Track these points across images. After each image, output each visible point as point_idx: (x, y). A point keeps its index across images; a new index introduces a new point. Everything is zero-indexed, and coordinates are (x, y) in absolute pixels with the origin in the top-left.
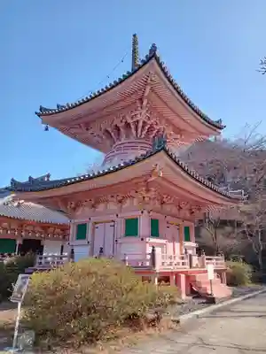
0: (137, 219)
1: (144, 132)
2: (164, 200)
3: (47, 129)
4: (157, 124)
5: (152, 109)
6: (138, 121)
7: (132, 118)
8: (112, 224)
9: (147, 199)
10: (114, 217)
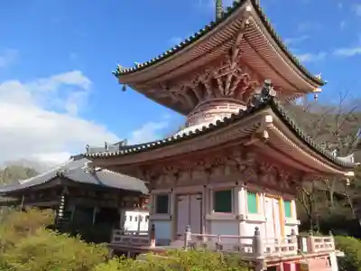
0: (230, 192)
1: (233, 89)
2: (263, 168)
3: (124, 89)
4: (248, 80)
5: (243, 63)
6: (226, 76)
7: (220, 72)
8: (198, 196)
9: (242, 168)
10: (200, 188)
